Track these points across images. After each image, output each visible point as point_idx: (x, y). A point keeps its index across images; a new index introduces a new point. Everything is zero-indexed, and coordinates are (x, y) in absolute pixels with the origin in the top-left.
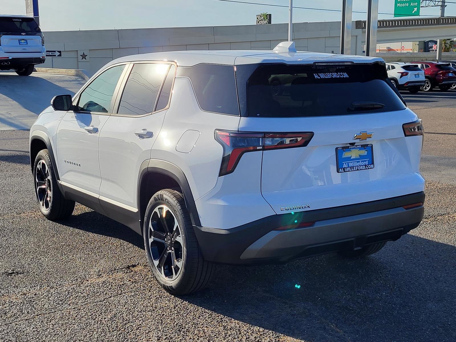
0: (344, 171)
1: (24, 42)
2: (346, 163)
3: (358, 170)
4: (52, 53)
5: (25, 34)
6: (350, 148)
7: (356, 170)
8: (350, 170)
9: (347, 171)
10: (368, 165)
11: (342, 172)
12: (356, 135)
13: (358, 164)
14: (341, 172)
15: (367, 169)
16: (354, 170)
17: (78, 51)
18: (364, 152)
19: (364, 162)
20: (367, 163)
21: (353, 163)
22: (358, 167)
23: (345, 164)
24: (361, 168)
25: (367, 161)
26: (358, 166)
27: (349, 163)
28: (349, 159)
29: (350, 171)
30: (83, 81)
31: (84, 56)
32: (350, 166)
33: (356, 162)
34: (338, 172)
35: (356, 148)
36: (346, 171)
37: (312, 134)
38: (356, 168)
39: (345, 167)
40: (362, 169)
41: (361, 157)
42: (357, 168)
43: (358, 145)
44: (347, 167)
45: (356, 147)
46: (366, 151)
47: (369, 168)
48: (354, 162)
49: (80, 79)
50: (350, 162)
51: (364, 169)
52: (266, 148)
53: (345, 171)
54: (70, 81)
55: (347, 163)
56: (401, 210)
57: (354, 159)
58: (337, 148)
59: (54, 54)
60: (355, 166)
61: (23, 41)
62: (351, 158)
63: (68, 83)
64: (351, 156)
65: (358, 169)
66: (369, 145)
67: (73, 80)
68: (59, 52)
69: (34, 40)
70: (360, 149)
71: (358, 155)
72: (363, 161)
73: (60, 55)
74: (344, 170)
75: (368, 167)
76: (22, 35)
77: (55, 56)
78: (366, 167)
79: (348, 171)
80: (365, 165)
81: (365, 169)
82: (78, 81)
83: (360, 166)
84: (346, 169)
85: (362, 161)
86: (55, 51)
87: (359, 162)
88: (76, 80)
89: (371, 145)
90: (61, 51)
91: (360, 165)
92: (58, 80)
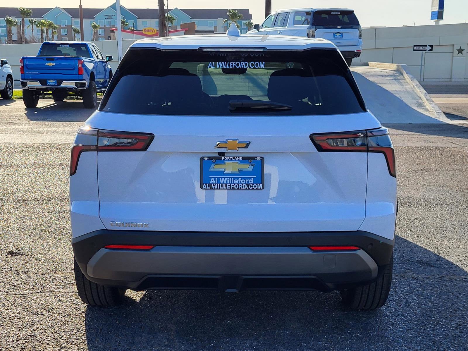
0: (209, 188)
1: (340, 36)
3: (233, 188)
4: (423, 48)
5: (341, 27)
6: (224, 159)
7: (230, 189)
8: (221, 188)
9: (215, 189)
10: (253, 184)
11: (207, 189)
12: (218, 143)
13: (236, 181)
14: (204, 189)
15: (249, 189)
16: (228, 188)
17: (455, 45)
18: (248, 167)
19: (247, 180)
20: (251, 181)
21: (227, 179)
22: (234, 186)
23: (213, 179)
24: (240, 186)
25: (252, 179)
26: (235, 184)
27: (221, 179)
28: (221, 173)
29: (219, 189)
30: (399, 76)
31: (460, 51)
33: (233, 179)
34: (201, 187)
35: (234, 160)
36: (213, 188)
37: (151, 137)
38: (230, 186)
39: (213, 183)
40: (241, 189)
41: (242, 173)
42: (232, 186)
43: (237, 157)
44: (217, 183)
45: (234, 158)
46: (251, 165)
47: (253, 189)
48: (229, 178)
49: (397, 75)
51: (244, 188)
52: (100, 148)
53: (211, 188)
54: (386, 76)
55: (216, 179)
56: (305, 252)
57: (228, 175)
58: (202, 158)
59: (425, 48)
60: (230, 183)
61: (338, 35)
62: (224, 173)
63: (384, 78)
64: (225, 170)
66: (256, 158)
67: (389, 76)
68: (430, 46)
69: (350, 34)
70: (241, 162)
71: (237, 170)
72: (245, 179)
73: (431, 50)
74: (210, 186)
75: (252, 186)
76: (338, 28)
77: (426, 50)
78: (248, 187)
79: (217, 189)
80: (248, 185)
81: (246, 189)
82: (395, 76)
83: (238, 184)
84: (214, 185)
85: (242, 178)
86: (426, 46)
87: (237, 179)
88: (393, 75)
89: (260, 159)
90: (432, 46)
91: (240, 183)
92: (373, 75)
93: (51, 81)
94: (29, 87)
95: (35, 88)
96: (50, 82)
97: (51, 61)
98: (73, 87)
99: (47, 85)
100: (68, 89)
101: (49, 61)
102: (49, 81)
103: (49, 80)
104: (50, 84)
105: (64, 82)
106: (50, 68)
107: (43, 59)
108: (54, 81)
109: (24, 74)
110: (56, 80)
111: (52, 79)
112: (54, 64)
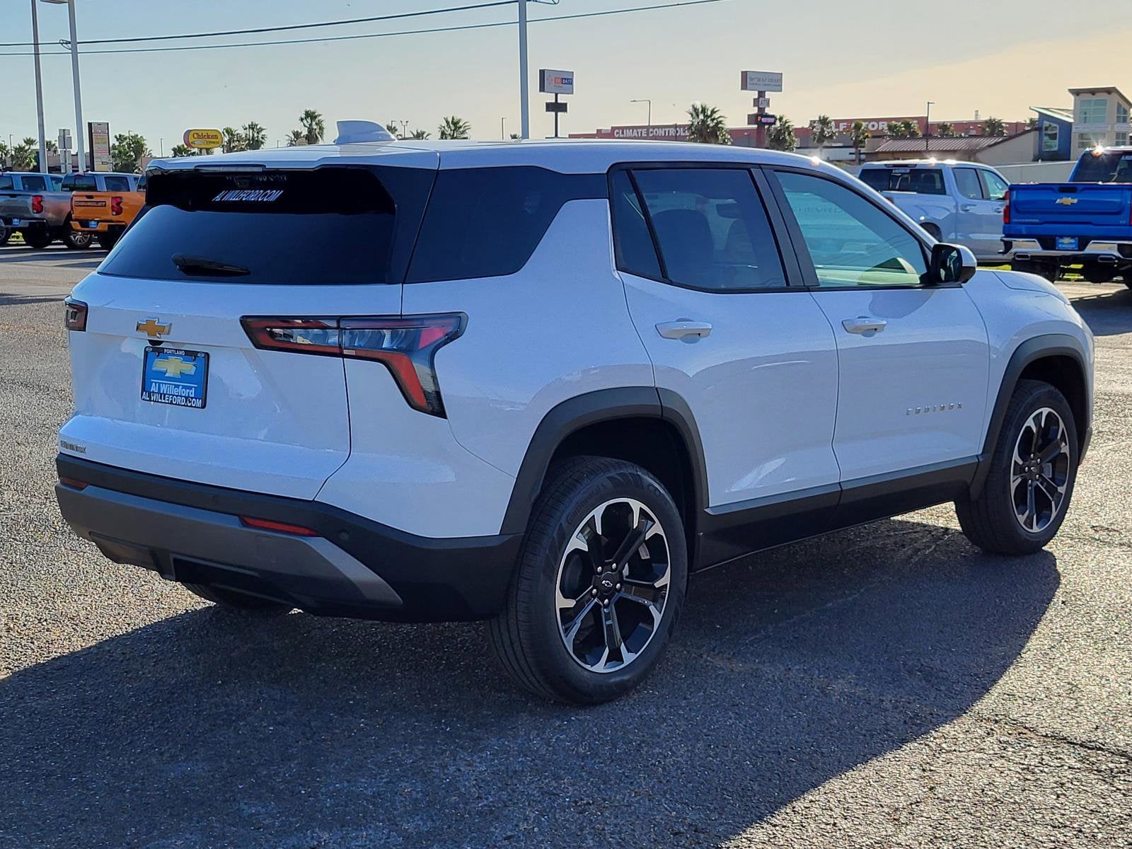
2: (156, 383)
3: (171, 403)
6: (166, 352)
7: (169, 403)
8: (160, 400)
9: (154, 401)
10: (192, 399)
11: (146, 400)
13: (176, 391)
14: (144, 399)
15: (187, 406)
16: (166, 401)
18: (189, 368)
19: (188, 391)
20: (191, 393)
21: (167, 386)
22: (172, 398)
23: (153, 384)
24: (179, 400)
25: (193, 389)
26: (173, 396)
27: (161, 385)
28: (162, 375)
29: (158, 402)
32: (162, 392)
33: (173, 386)
34: (141, 397)
35: (175, 355)
36: (152, 400)
37: (86, 309)
38: (168, 399)
39: (153, 392)
40: (179, 405)
41: (184, 377)
42: (170, 399)
43: (179, 350)
44: (156, 391)
45: (176, 352)
46: (194, 365)
47: (191, 406)
48: (170, 384)
50: (163, 383)
51: (182, 404)
53: (150, 400)
57: (170, 379)
58: (146, 347)
60: (170, 393)
62: (167, 375)
64: (167, 371)
65: (172, 401)
66: (199, 355)
70: (183, 359)
71: (179, 372)
72: (186, 388)
74: (150, 395)
75: (191, 402)
78: (186, 402)
79: (156, 401)
80: (187, 398)
81: (184, 405)
83: (177, 396)
84: (153, 395)
85: (184, 387)
87: (177, 386)
89: (206, 356)
91: (179, 394)
93: (1066, 240)
94: (1015, 253)
95: (1027, 256)
96: (1063, 243)
97: (1068, 194)
98: (1114, 256)
99: (1055, 249)
100: (1102, 259)
101: (1066, 194)
102: (1061, 241)
103: (1062, 237)
104: (1064, 246)
105: (1092, 241)
106: (1065, 210)
107: (1052, 189)
108: (1073, 241)
109: (1009, 223)
110: (1077, 238)
111: (1068, 236)
112: (1075, 201)
